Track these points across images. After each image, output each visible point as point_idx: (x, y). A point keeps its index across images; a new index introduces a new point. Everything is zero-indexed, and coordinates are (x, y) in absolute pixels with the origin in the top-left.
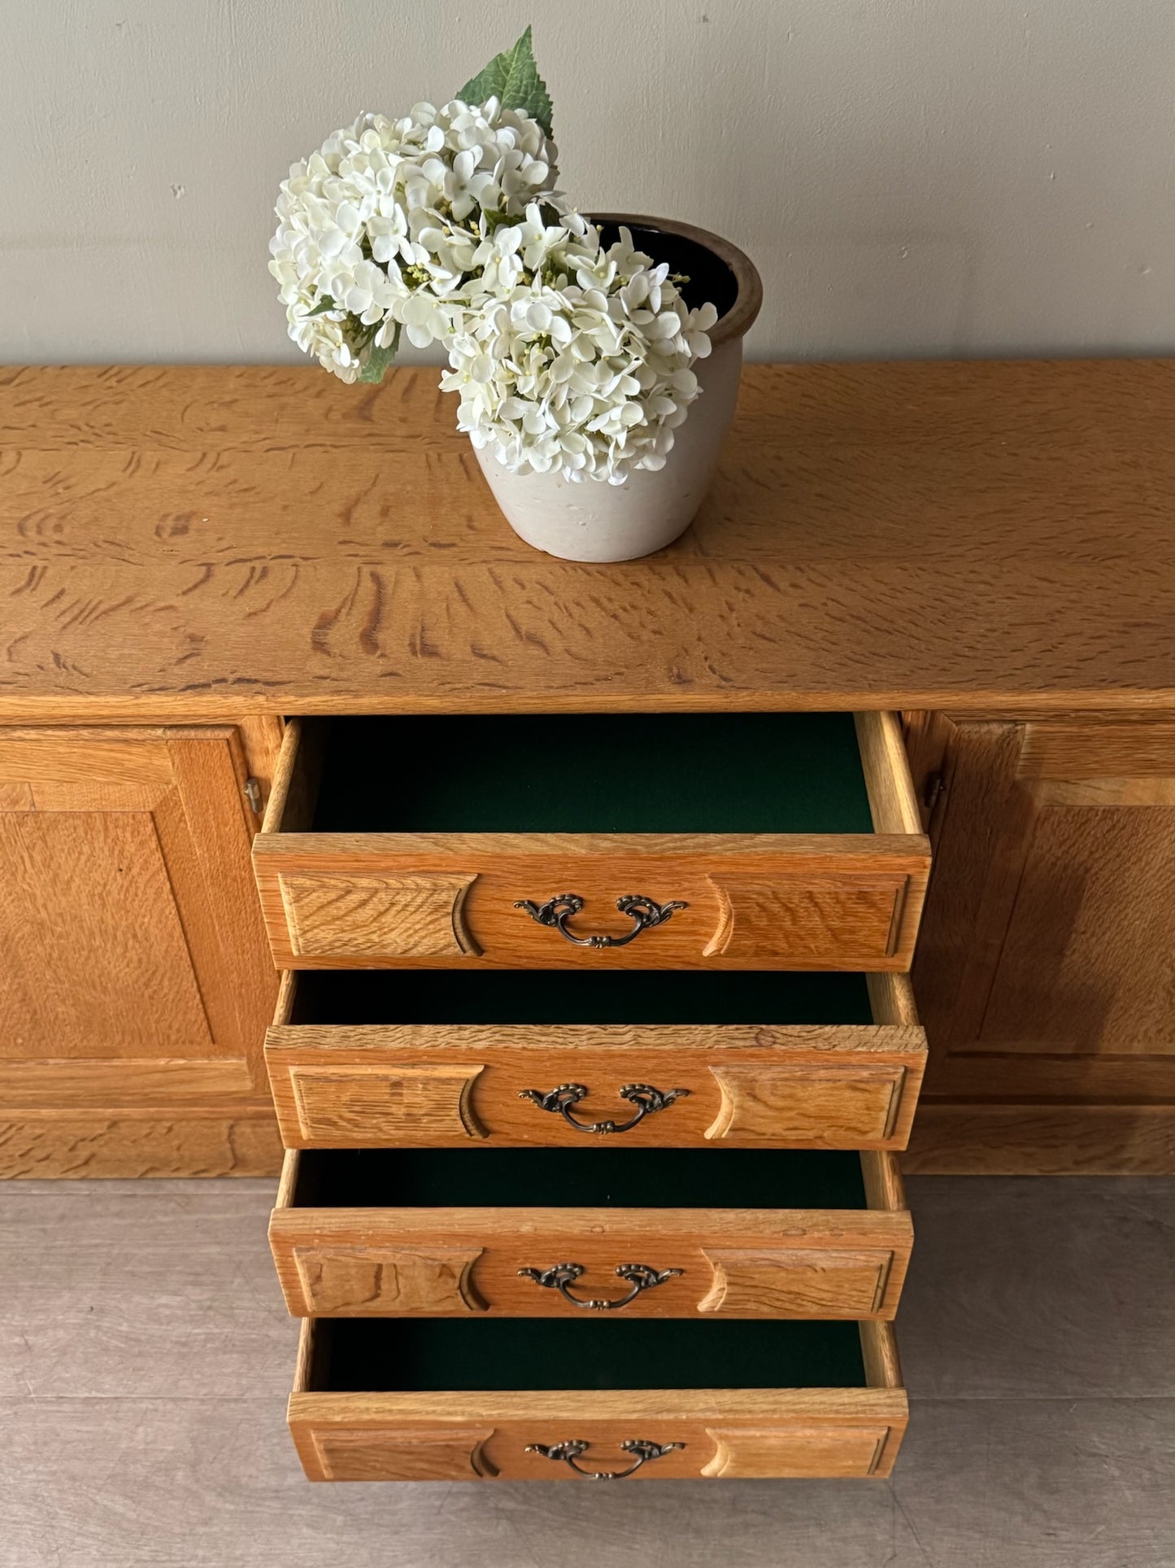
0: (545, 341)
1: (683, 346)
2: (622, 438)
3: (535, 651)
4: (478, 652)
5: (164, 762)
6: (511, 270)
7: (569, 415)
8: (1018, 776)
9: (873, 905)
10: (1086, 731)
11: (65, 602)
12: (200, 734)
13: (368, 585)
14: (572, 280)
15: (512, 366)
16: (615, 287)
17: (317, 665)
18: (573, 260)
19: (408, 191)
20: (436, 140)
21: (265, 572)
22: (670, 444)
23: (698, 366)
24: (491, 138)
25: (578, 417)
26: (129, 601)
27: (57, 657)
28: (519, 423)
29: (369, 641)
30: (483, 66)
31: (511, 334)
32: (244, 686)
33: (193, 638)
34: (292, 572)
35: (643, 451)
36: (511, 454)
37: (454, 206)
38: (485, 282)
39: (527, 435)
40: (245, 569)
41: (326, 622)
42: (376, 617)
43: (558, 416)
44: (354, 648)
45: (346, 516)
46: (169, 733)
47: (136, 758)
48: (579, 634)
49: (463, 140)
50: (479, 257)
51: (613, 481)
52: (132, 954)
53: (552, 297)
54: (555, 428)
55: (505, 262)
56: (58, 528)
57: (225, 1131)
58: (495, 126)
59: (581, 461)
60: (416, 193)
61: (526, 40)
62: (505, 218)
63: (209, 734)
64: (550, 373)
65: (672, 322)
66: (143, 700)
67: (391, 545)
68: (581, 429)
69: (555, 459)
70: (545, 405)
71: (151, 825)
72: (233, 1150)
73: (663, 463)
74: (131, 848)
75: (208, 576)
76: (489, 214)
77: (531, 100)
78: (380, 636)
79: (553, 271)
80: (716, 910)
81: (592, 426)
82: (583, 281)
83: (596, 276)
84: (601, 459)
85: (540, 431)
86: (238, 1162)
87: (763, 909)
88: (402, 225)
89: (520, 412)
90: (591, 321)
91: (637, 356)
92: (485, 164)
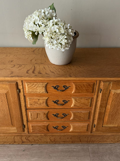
0: (55, 32)
1: (71, 33)
2: (64, 44)
3: (53, 73)
4: (46, 74)
5: (8, 87)
6: (51, 24)
7: (58, 41)
8: (110, 89)
10: (119, 83)
12: (12, 83)
13: (33, 67)
14: (58, 25)
15: (51, 35)
16: (63, 26)
17: (27, 75)
18: (59, 23)
20: (43, 11)
21: (21, 66)
22: (70, 46)
24: (49, 11)
26: (5, 68)
28: (52, 42)
29: (33, 72)
30: (47, 5)
31: (51, 31)
32: (18, 77)
33: (12, 72)
34: (24, 66)
35: (66, 47)
36: (51, 47)
37: (45, 18)
38: (48, 26)
39: (53, 44)
40: (19, 65)
41: (28, 71)
42: (34, 70)
43: (57, 41)
44: (31, 73)
45: (31, 61)
46: (8, 83)
47: (4, 86)
48: (58, 72)
49: (46, 11)
50: (48, 23)
51: (63, 51)
52: (3, 113)
53: (56, 26)
55: (51, 23)
57: (13, 138)
58: (49, 10)
59: (59, 47)
60: (40, 16)
61: (53, 4)
62: (50, 19)
63: (13, 83)
64: (56, 35)
65: (70, 30)
66: (5, 78)
67: (36, 63)
69: (56, 47)
70: (55, 39)
71: (5, 95)
72: (14, 140)
73: (69, 49)
74: (3, 98)
75: (14, 66)
76: (49, 19)
77: (53, 8)
78: (35, 72)
79: (56, 24)
80: (73, 87)
81: (61, 42)
82: (60, 25)
83: (61, 25)
84: (62, 47)
85: (54, 43)
86: (15, 142)
87: (79, 86)
88: (39, 20)
89: (52, 41)
90: (61, 30)
91: (66, 34)
92: (48, 13)
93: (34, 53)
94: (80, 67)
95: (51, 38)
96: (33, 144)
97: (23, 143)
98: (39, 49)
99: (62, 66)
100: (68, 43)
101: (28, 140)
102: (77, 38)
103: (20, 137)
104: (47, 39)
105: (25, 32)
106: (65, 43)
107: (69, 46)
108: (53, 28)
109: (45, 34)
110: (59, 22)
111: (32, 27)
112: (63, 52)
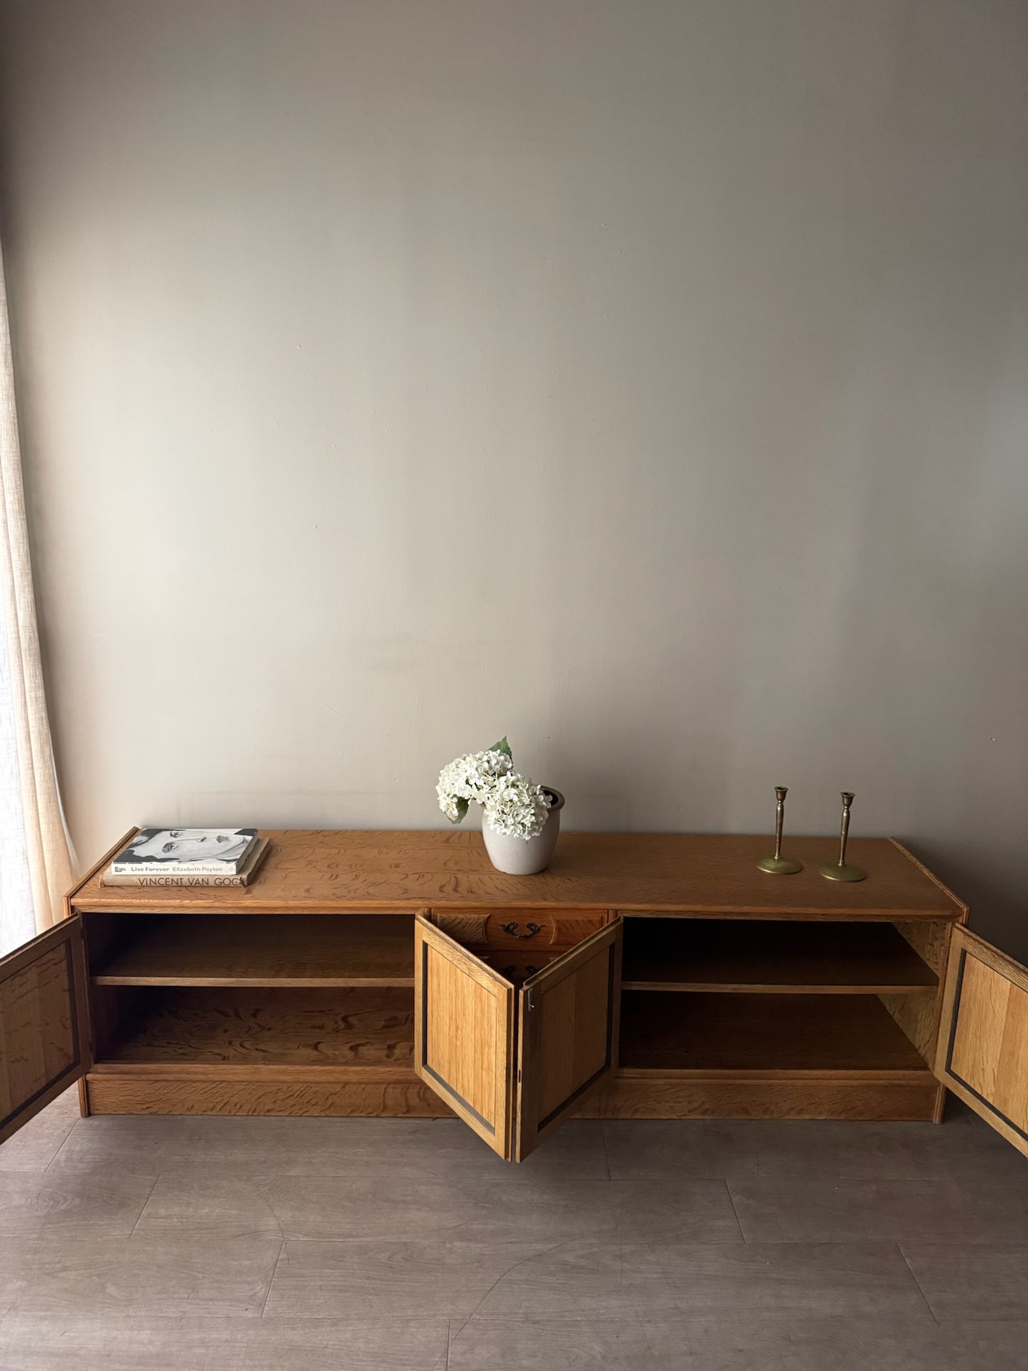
0: (511, 801)
1: (544, 803)
2: (529, 825)
3: (503, 893)
4: (487, 893)
6: (503, 786)
7: (516, 819)
9: (593, 925)
11: (367, 882)
13: (453, 878)
14: (518, 787)
15: (503, 807)
16: (528, 789)
17: (441, 895)
18: (518, 783)
19: (479, 769)
20: (485, 758)
21: (423, 876)
22: (541, 829)
23: (548, 810)
24: (498, 758)
25: (519, 819)
26: (385, 882)
27: (368, 893)
28: (504, 821)
29: (455, 890)
30: (494, 744)
31: (503, 799)
32: (421, 899)
33: (405, 889)
34: (431, 876)
35: (534, 830)
37: (489, 772)
38: (497, 788)
39: (506, 825)
40: (418, 875)
41: (443, 885)
42: (457, 885)
43: (514, 818)
44: (451, 891)
45: (445, 864)
48: (516, 890)
49: (492, 758)
50: (495, 783)
51: (527, 839)
53: (514, 791)
54: (513, 822)
55: (502, 783)
56: (361, 866)
58: (500, 755)
59: (519, 831)
61: (505, 739)
62: (500, 775)
64: (512, 808)
65: (542, 798)
67: (459, 870)
68: (519, 823)
69: (512, 831)
70: (511, 815)
72: (384, 1101)
73: (539, 834)
75: (407, 877)
76: (498, 774)
77: (507, 751)
78: (459, 889)
79: (513, 785)
80: (553, 928)
81: (522, 822)
82: (520, 788)
83: (524, 787)
84: (524, 831)
85: (509, 823)
86: (385, 1108)
87: (564, 925)
88: (477, 776)
89: (504, 818)
90: (522, 796)
91: (533, 805)
92: (497, 764)
93: (448, 845)
94: (569, 879)
95: (503, 812)
96: (437, 1118)
97: (408, 1111)
98: (461, 834)
99: (526, 877)
100: (537, 823)
101: (425, 1100)
102: (562, 811)
103: (402, 1086)
104: (491, 815)
105: (441, 798)
106: (532, 823)
107: (539, 828)
108: (506, 793)
109: (489, 804)
110: (518, 780)
111: (461, 789)
112: (527, 843)
